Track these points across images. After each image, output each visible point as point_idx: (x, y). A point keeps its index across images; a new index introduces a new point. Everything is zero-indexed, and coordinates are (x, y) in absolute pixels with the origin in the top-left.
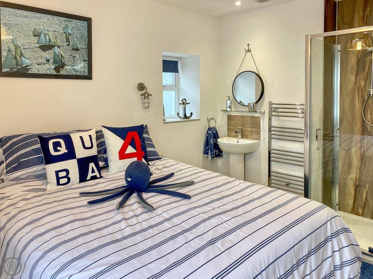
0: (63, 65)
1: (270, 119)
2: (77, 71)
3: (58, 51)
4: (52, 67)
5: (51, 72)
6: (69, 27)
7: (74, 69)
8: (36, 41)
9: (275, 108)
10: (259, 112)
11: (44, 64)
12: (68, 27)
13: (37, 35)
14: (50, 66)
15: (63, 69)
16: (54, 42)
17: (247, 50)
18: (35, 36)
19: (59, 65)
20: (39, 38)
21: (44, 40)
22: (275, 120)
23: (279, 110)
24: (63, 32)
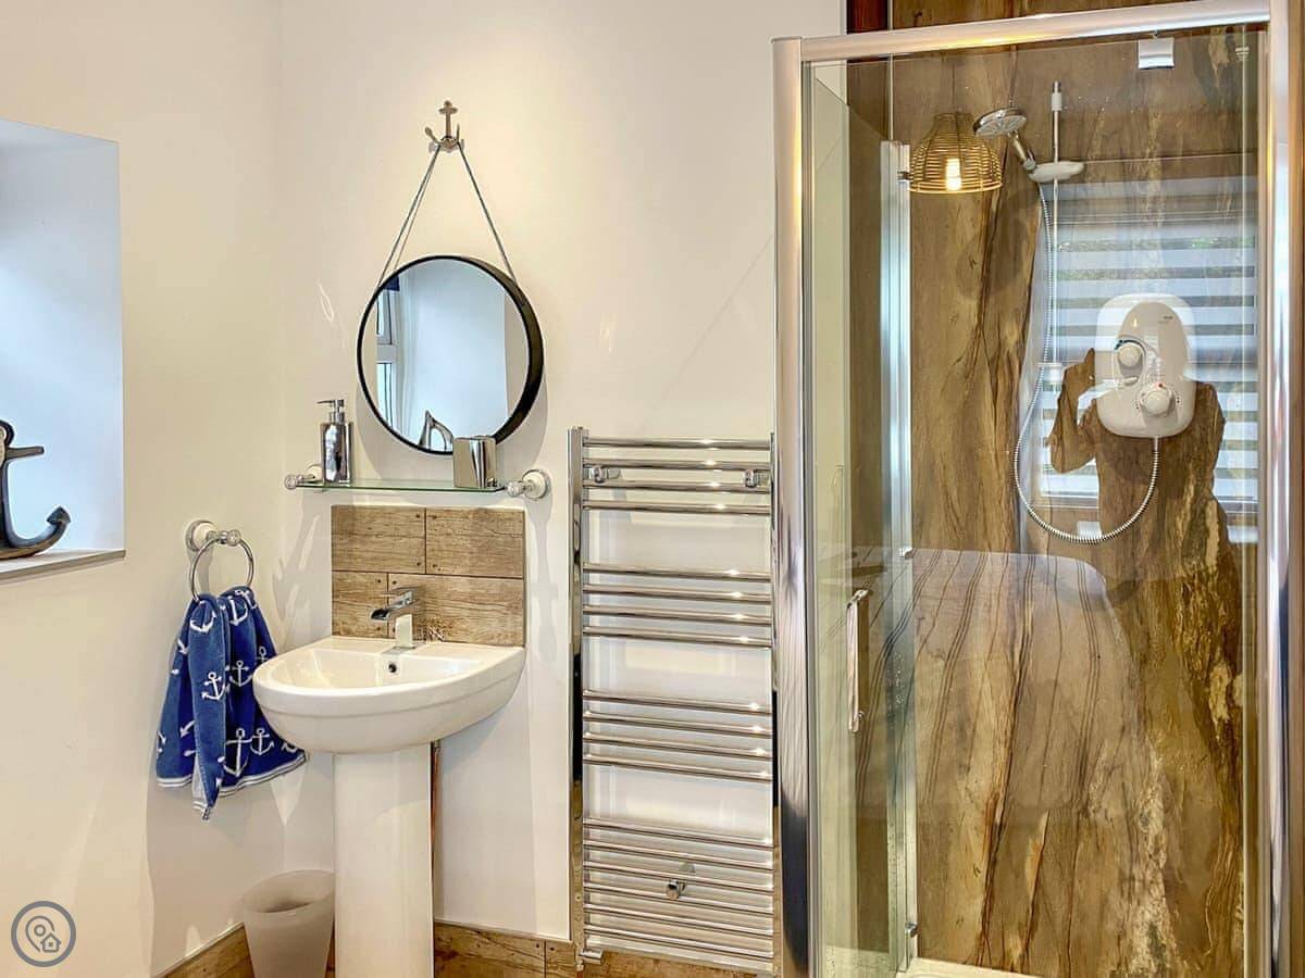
1: (578, 529)
9: (603, 467)
10: (517, 489)
17: (439, 138)
22: (604, 530)
23: (628, 475)
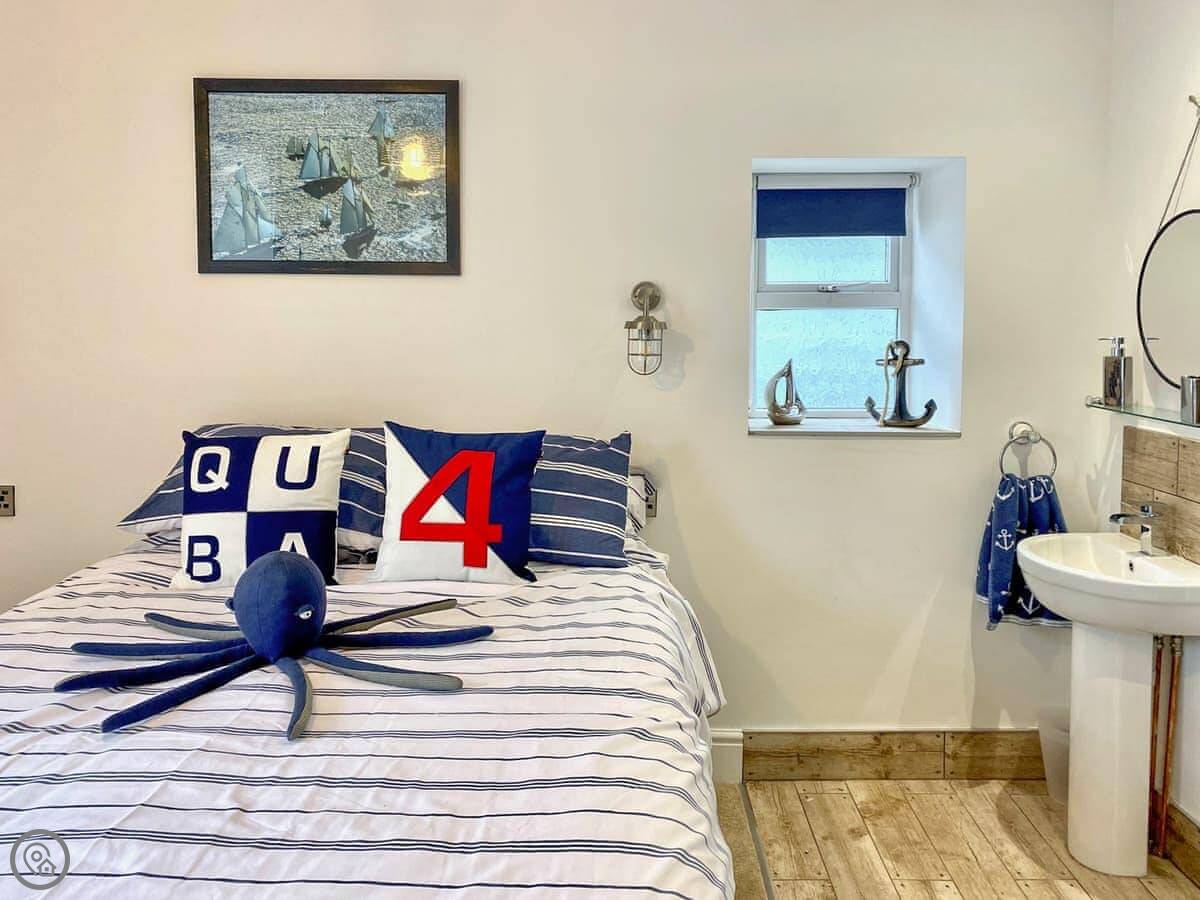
0: (368, 234)
2: (412, 251)
3: (355, 195)
4: (336, 240)
5: (334, 257)
6: (388, 119)
7: (401, 244)
8: (296, 173)
11: (315, 235)
12: (385, 120)
13: (298, 154)
14: (331, 239)
15: (368, 246)
16: (343, 169)
18: (291, 158)
19: (356, 234)
20: (304, 163)
21: (314, 167)
24: (369, 136)
